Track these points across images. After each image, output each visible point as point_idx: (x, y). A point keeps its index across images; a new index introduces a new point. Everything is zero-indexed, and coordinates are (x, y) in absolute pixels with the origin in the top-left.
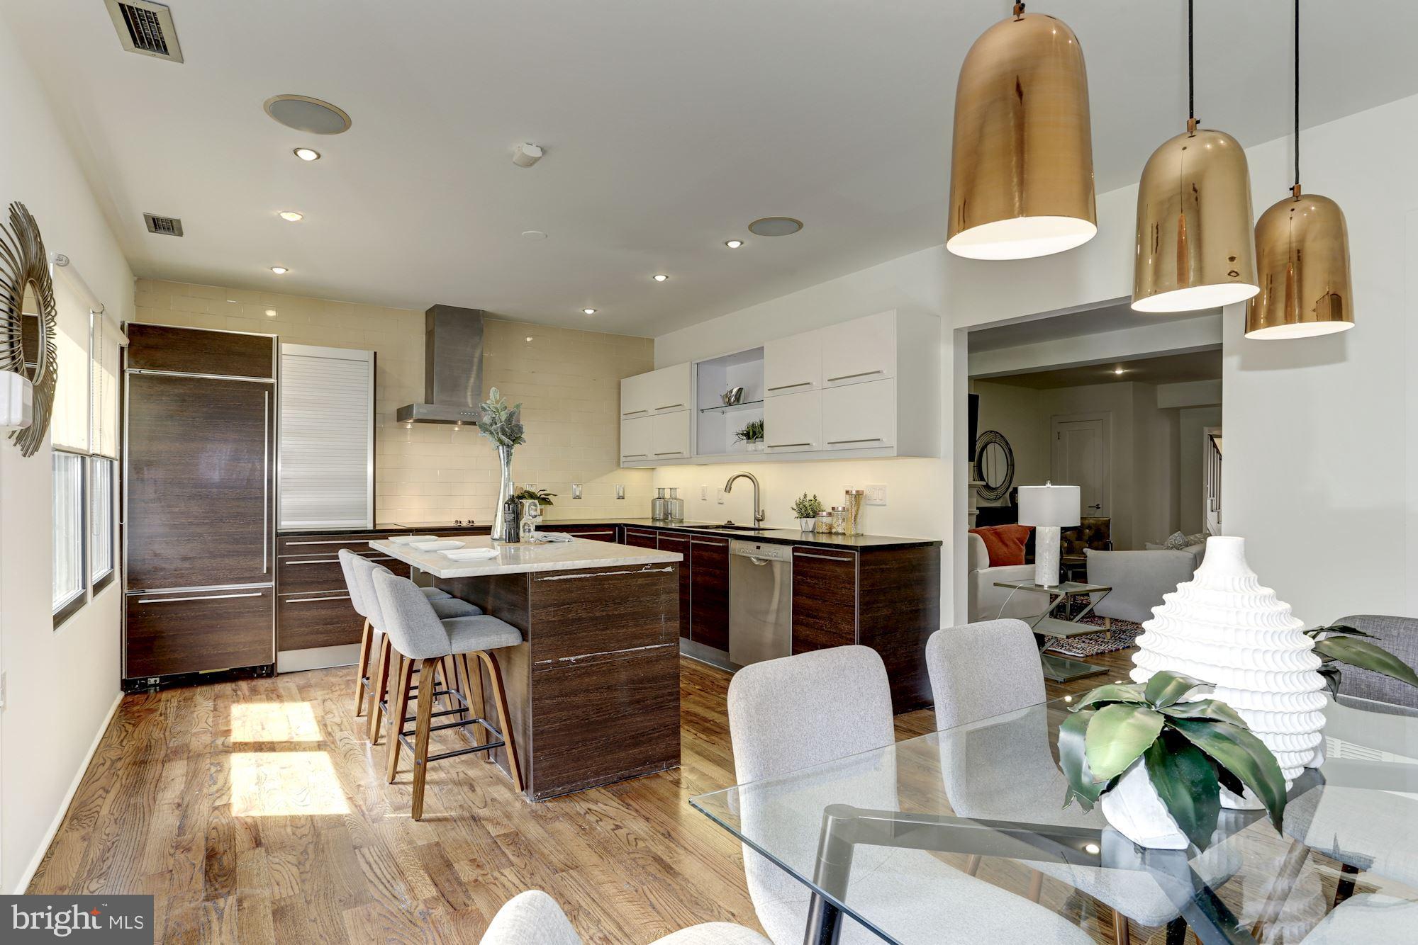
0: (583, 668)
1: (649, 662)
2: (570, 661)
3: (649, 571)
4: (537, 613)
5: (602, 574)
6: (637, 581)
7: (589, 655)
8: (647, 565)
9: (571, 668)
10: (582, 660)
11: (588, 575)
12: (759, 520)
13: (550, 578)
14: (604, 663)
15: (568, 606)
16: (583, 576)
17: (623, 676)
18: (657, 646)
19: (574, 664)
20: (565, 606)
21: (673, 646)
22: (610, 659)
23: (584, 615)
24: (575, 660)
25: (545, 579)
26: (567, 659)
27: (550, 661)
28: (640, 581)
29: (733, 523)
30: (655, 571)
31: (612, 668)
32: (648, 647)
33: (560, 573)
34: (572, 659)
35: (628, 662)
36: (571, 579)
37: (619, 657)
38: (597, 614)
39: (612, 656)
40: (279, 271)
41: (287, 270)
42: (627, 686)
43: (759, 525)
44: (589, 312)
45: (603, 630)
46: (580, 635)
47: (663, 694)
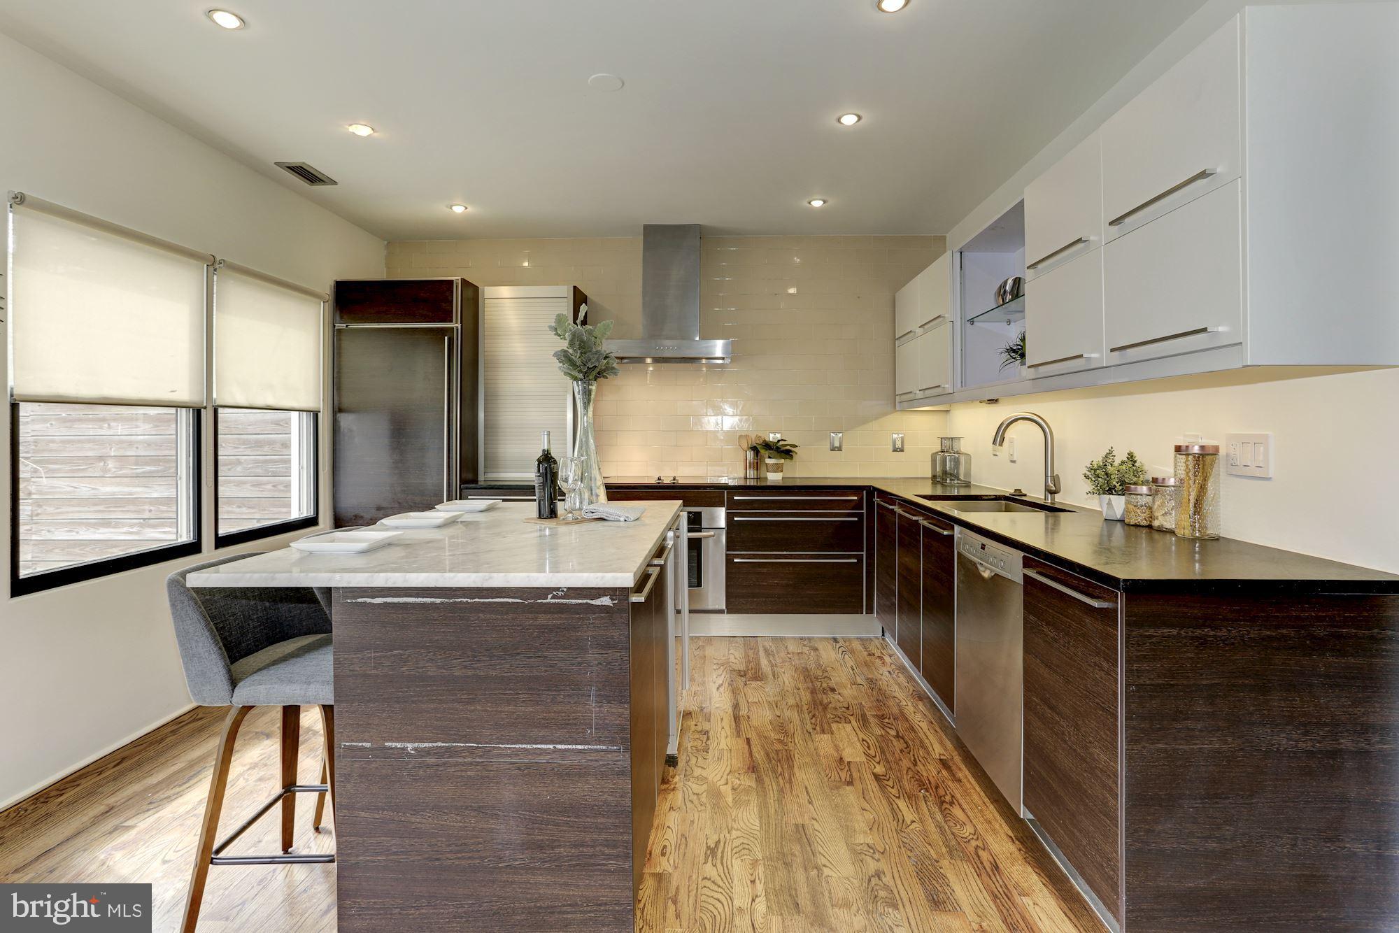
0: (429, 766)
1: (565, 774)
2: (404, 749)
3: (562, 601)
4: (346, 659)
5: (465, 600)
6: (535, 619)
7: (440, 744)
8: (558, 589)
9: (408, 763)
10: (428, 752)
11: (438, 601)
12: (1053, 493)
13: (369, 600)
14: (471, 764)
15: (401, 652)
16: (428, 600)
17: (508, 793)
18: (580, 747)
19: (410, 755)
20: (395, 652)
21: (614, 751)
22: (481, 757)
23: (432, 671)
24: (415, 749)
25: (359, 600)
26: (398, 745)
27: (368, 745)
28: (542, 619)
29: (1024, 492)
30: (574, 601)
31: (484, 773)
32: (559, 746)
33: (386, 592)
34: (410, 746)
35: (519, 769)
36: (406, 604)
37: (499, 756)
38: (457, 673)
39: (486, 753)
40: (458, 209)
41: (466, 208)
42: (516, 812)
43: (1053, 499)
44: (817, 204)
45: (468, 703)
46: (424, 706)
47: (594, 841)
